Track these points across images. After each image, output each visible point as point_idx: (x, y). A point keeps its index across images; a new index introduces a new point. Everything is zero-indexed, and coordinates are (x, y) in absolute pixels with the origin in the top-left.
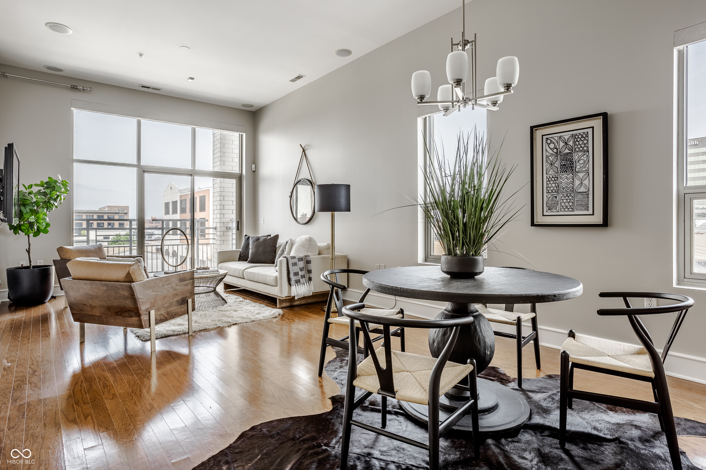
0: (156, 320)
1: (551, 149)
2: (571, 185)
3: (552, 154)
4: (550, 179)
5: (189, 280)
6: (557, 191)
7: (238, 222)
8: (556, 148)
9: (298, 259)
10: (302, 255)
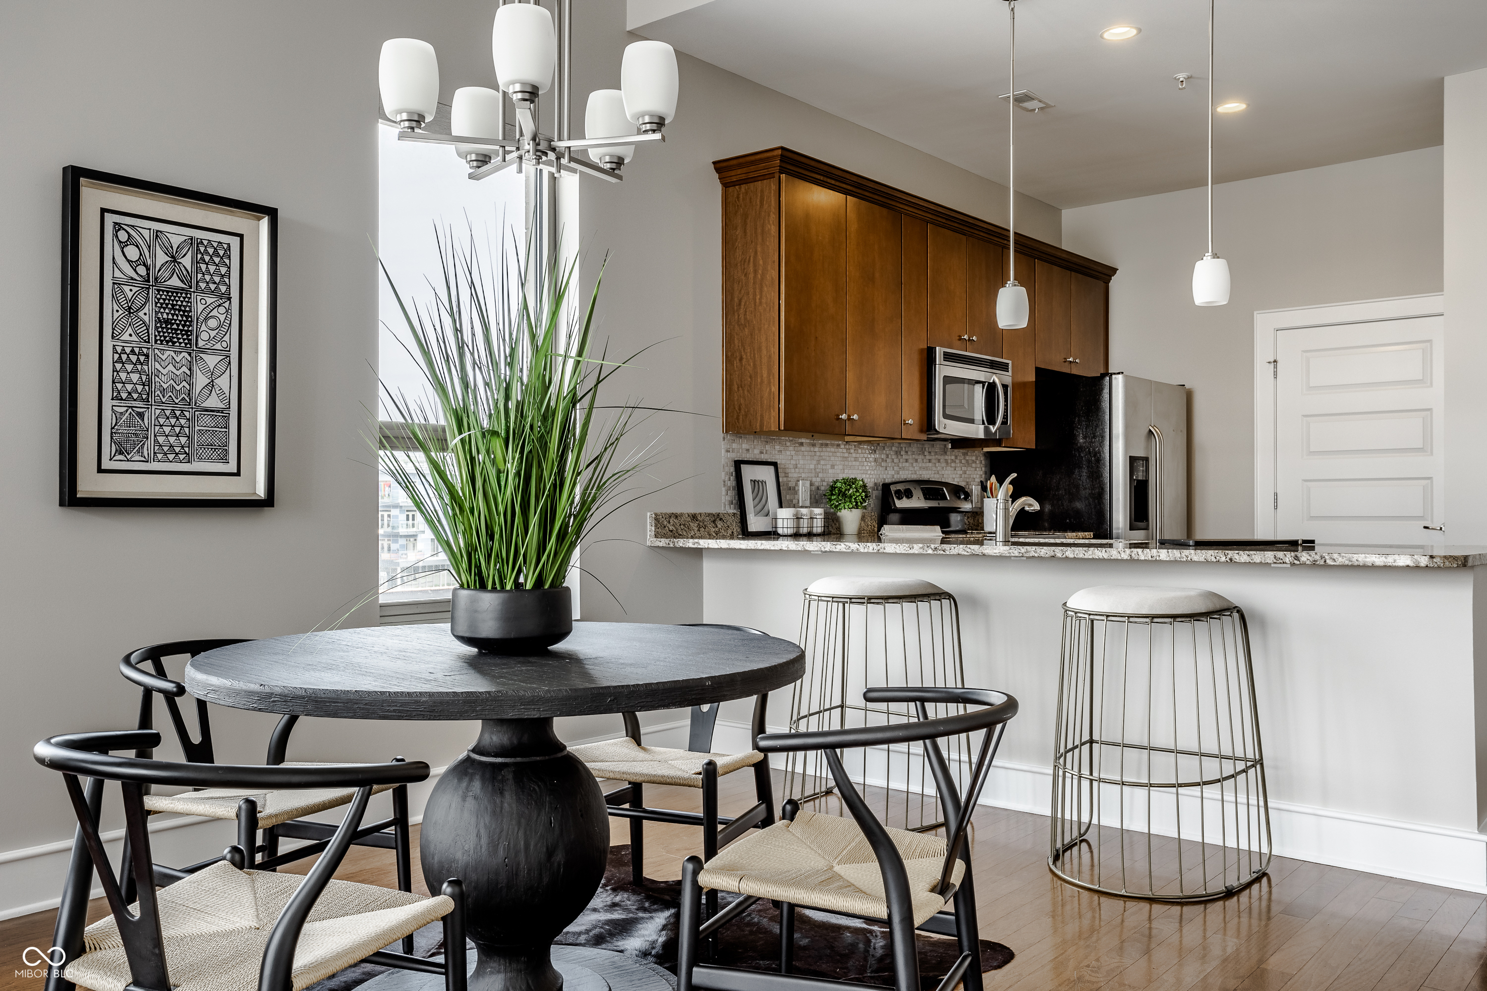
1: (128, 261)
2: (184, 383)
3: (132, 279)
4: (124, 357)
6: (144, 397)
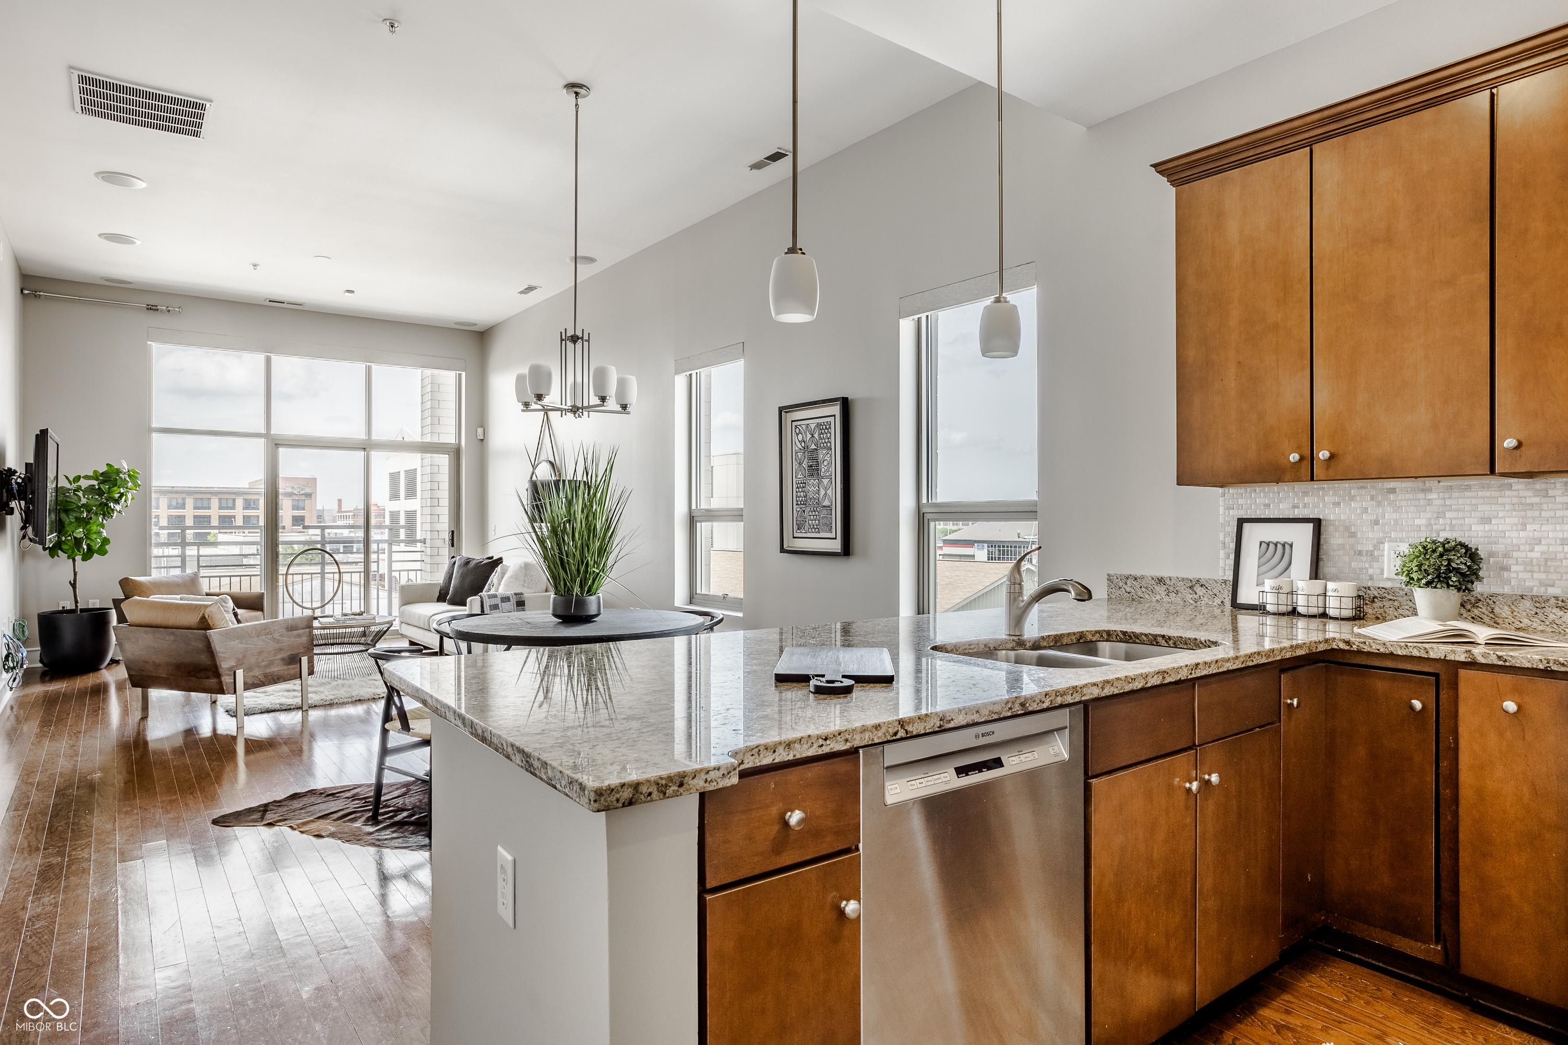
0: (245, 684)
1: (799, 441)
2: (817, 494)
3: (801, 449)
4: (800, 485)
5: (303, 629)
6: (805, 503)
7: (453, 532)
8: (804, 442)
9: (502, 598)
10: (510, 593)
